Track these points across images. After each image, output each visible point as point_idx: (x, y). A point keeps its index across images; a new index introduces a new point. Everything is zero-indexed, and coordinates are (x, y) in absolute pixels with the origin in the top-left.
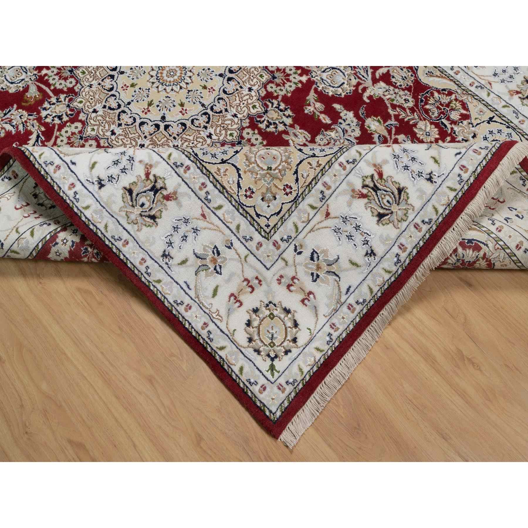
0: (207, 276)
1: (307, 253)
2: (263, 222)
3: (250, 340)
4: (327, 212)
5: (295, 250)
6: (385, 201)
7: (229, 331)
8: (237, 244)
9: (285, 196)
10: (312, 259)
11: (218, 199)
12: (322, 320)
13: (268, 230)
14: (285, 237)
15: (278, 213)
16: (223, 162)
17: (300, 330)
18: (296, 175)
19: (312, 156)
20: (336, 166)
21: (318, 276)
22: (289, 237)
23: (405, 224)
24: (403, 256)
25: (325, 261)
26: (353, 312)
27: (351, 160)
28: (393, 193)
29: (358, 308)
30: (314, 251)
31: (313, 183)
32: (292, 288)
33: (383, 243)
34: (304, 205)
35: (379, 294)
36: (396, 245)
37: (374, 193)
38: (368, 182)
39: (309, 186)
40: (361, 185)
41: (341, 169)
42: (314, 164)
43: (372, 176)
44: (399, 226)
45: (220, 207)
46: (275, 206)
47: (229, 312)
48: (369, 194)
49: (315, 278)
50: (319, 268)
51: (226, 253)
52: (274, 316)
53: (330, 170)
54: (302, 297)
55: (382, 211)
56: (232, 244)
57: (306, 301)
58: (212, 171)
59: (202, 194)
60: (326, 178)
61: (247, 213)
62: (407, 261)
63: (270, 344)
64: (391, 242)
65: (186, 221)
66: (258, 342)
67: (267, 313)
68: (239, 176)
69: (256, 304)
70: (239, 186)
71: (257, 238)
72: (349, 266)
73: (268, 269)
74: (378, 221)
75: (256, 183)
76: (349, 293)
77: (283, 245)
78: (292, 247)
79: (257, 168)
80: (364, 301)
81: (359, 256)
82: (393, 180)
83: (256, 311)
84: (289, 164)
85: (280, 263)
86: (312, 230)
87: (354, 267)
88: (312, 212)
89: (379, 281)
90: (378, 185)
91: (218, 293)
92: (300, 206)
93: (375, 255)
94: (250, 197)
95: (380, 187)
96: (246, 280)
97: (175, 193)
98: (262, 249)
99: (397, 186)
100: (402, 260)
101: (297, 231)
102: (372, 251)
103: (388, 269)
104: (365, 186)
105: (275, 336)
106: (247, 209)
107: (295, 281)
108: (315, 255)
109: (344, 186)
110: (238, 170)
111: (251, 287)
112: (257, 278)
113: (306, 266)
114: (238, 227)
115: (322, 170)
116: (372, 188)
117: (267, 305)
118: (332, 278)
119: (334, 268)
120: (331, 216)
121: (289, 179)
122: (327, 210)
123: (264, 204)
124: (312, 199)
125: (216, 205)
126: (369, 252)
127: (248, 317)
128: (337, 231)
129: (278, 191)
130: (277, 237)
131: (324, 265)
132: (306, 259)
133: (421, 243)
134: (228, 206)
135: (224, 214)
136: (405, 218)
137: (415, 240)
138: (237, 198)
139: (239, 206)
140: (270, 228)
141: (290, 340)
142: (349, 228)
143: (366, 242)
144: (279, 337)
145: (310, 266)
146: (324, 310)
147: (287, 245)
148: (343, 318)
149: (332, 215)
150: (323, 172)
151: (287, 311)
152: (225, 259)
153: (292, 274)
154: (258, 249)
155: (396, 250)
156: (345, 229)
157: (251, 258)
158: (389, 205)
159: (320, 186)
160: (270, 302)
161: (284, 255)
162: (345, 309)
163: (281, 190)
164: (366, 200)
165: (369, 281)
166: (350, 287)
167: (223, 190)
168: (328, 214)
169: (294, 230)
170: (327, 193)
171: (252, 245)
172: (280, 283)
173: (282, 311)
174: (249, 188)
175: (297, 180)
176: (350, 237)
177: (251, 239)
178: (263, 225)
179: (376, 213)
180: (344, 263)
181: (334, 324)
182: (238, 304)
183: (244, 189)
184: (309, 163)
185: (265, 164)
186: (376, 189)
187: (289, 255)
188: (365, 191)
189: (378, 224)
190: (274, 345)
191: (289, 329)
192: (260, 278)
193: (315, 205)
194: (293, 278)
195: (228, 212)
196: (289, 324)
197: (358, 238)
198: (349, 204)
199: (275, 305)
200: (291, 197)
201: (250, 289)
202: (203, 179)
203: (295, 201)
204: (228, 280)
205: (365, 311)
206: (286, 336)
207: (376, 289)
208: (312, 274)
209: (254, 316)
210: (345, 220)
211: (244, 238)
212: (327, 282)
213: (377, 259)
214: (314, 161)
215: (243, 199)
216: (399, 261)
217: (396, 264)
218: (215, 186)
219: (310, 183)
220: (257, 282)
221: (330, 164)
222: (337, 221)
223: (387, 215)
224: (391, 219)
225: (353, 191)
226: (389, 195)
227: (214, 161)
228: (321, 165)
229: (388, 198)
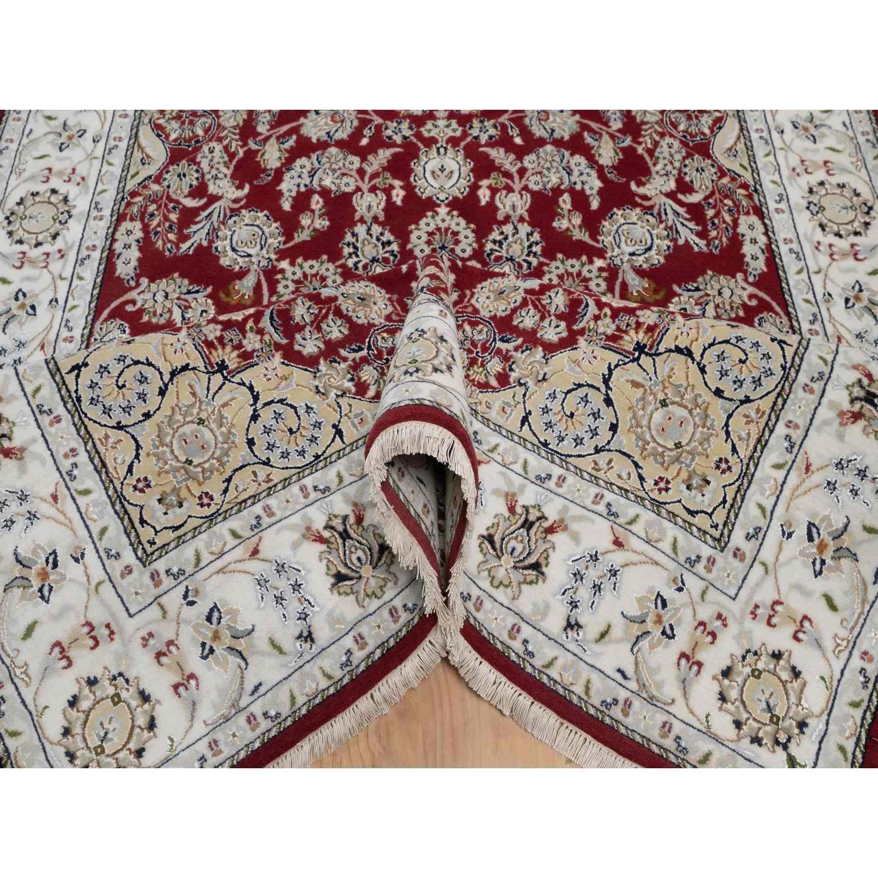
0: (23, 597)
1: (203, 607)
2: (146, 533)
3: (67, 732)
4: (255, 548)
5: (185, 596)
6: (354, 558)
7: (36, 706)
8: (91, 556)
9: (198, 507)
10: (209, 619)
11: (88, 478)
12: (199, 729)
13: (149, 550)
14: (175, 570)
15: (177, 528)
16: (119, 427)
17: (155, 736)
18: (226, 484)
19: (264, 463)
20: (295, 489)
21: (212, 651)
22: (182, 572)
23: (375, 604)
24: (359, 655)
25: (230, 628)
26: (253, 730)
27: (321, 487)
28: (370, 550)
29: (265, 724)
30: (216, 606)
31: (249, 502)
32: (164, 660)
33: (332, 628)
34: (222, 528)
35: (304, 711)
36: (352, 634)
37: (340, 541)
38: (337, 523)
39: (242, 504)
40: (324, 524)
41: (301, 495)
42: (262, 476)
43: (345, 518)
44: (365, 604)
45: (87, 492)
46: (176, 516)
47: (46, 671)
48: (332, 540)
49: (207, 652)
50: (216, 637)
51: (68, 567)
52: (120, 701)
53: (283, 492)
54: (177, 679)
55: (344, 571)
56: (83, 555)
57: (181, 689)
58: (96, 436)
59: (66, 464)
60: (272, 502)
61: (126, 512)
62: (362, 668)
63: (95, 749)
64: (344, 627)
65: (23, 497)
66: (79, 738)
67: (111, 691)
68: (137, 456)
69: (96, 671)
70: (130, 470)
71: (129, 557)
72: (266, 647)
73: (131, 616)
74: (334, 585)
75: (159, 474)
76: (256, 695)
77: (167, 582)
78: (181, 589)
79: (169, 456)
80: (278, 715)
81: (287, 635)
82: (376, 532)
83: (92, 682)
84: (222, 464)
85: (154, 612)
86: (221, 571)
87: (276, 652)
88: (231, 542)
89: (310, 687)
90: (351, 532)
91: (34, 635)
92: (216, 529)
93: (312, 640)
94: (142, 491)
95: (353, 535)
96: (88, 623)
97: (22, 450)
98: (130, 578)
99: (380, 541)
100: (355, 662)
101: (197, 565)
102: (310, 634)
103: (328, 670)
104: (328, 527)
105: (109, 736)
106: (129, 508)
107: (173, 648)
108: (216, 615)
109: (296, 519)
110: (138, 447)
111: (95, 638)
112: (108, 626)
113: (196, 627)
114: (103, 531)
115: (270, 488)
116: (340, 534)
117: (114, 678)
118: (235, 660)
119: (241, 645)
120: (259, 556)
121: (214, 487)
122: (258, 545)
123: (160, 509)
124: (239, 522)
125: (81, 488)
126: (305, 634)
127: (75, 691)
128: (262, 582)
129: (188, 496)
130: (160, 565)
131: (226, 635)
132: (198, 617)
133: (392, 643)
134: (99, 494)
135: (88, 505)
136: (379, 594)
137: (384, 634)
138: (118, 486)
139: (118, 500)
140: (155, 547)
141: (133, 750)
142: (283, 584)
143: (303, 617)
144: (116, 740)
145: (203, 630)
146: (207, 712)
147: (174, 583)
148: (234, 735)
149: (262, 555)
150: (271, 491)
151: (145, 697)
152: (63, 577)
153: (170, 635)
154: (123, 576)
155: (348, 642)
156: (276, 584)
157: (107, 588)
158: (358, 564)
159: (258, 509)
160: (120, 674)
161: (164, 600)
162: (242, 719)
163: (195, 496)
164: (324, 547)
165: (292, 684)
166: (260, 684)
167: (102, 468)
168: (255, 552)
169: (193, 561)
170: (266, 521)
171: (116, 566)
172: (145, 646)
173: (137, 695)
174: (146, 479)
175: (226, 491)
176: (279, 599)
177: (118, 556)
178: (144, 540)
179: (334, 571)
180: (260, 639)
181: (215, 742)
182: (64, 663)
183: (136, 476)
184: (254, 473)
185: (185, 453)
186: (345, 535)
187: (174, 600)
188: (326, 534)
189: (331, 590)
190: (103, 751)
191: (137, 730)
192: (114, 627)
193: (240, 532)
194: (170, 643)
195: (96, 503)
196: (142, 721)
197: (294, 606)
198: (295, 546)
199: (127, 681)
200: (207, 511)
201: (91, 643)
202: (76, 443)
203: (211, 519)
205: (273, 733)
206: (128, 742)
207: (301, 700)
208: (203, 645)
209: (86, 690)
210: (281, 568)
211: (107, 551)
212: (224, 665)
213: (315, 649)
214: (262, 472)
215: (128, 492)
216: (348, 662)
217: (343, 666)
218: (91, 460)
219: (245, 501)
220: (107, 632)
221: (286, 482)
222: (267, 565)
223: (351, 579)
224: (355, 588)
225: (308, 529)
226: (363, 550)
227: (104, 420)
228: (271, 480)
229: (360, 553)
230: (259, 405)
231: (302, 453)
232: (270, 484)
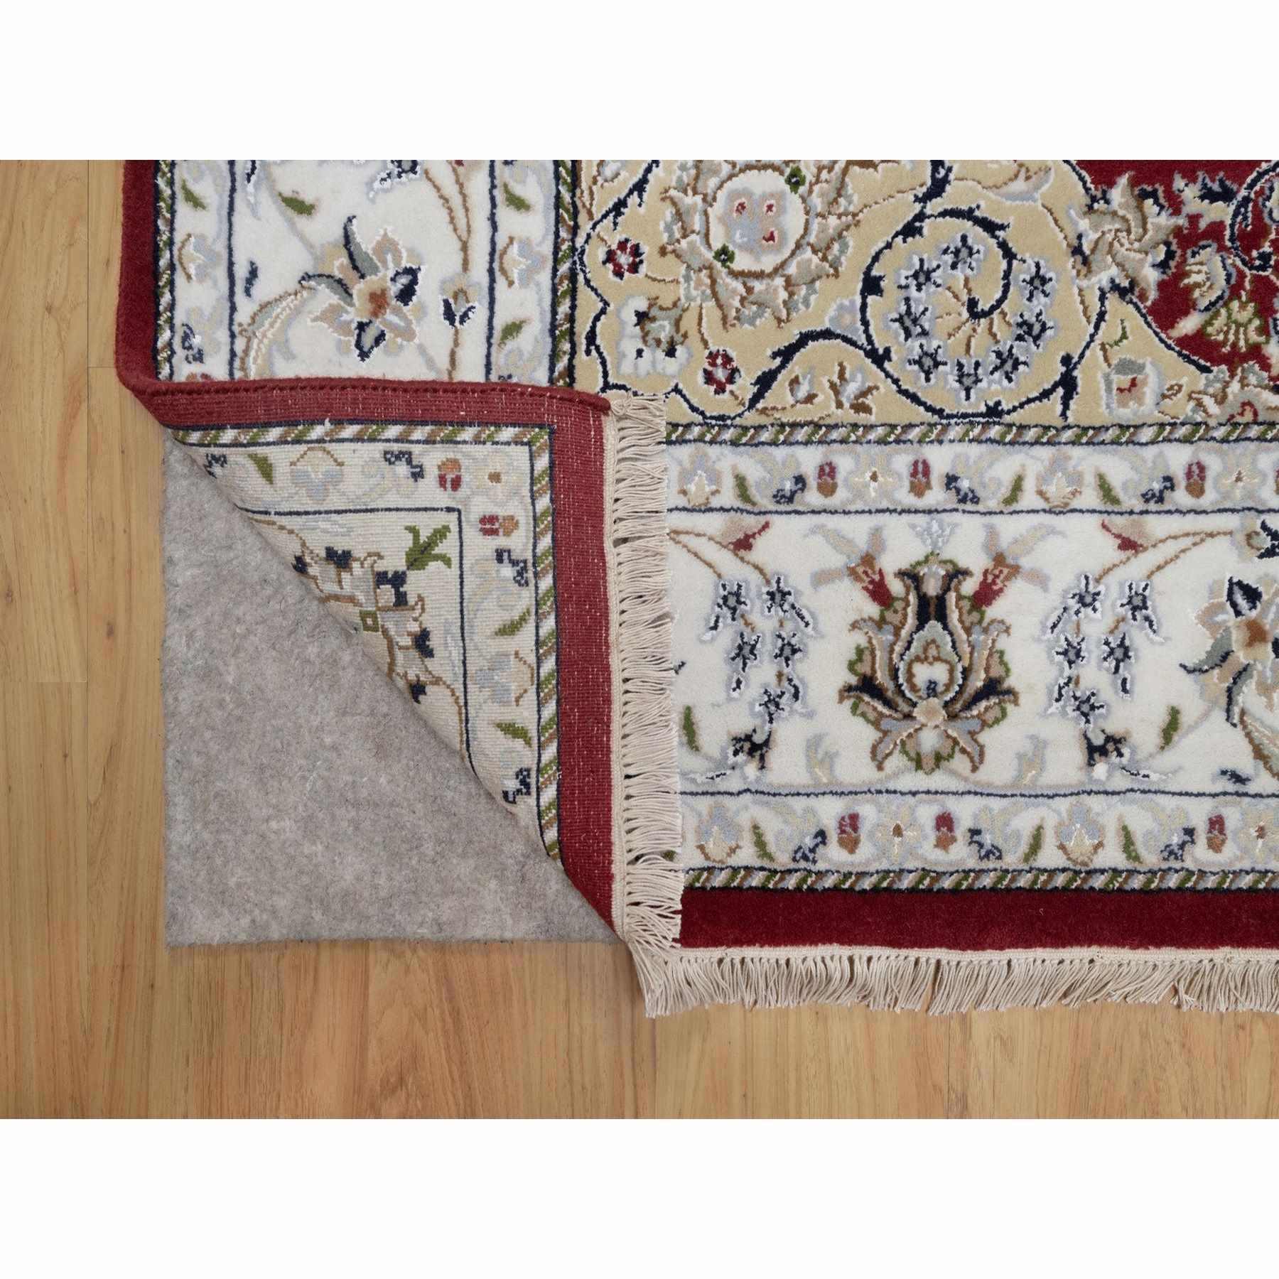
4: (747, 537)
9: (700, 379)
18: (778, 361)
19: (873, 354)
20: (902, 457)
23: (912, 777)
24: (835, 855)
27: (963, 486)
28: (966, 672)
31: (801, 433)
34: (724, 459)
36: (843, 804)
37: (914, 614)
38: (934, 577)
39: (786, 432)
42: (853, 386)
43: (959, 574)
45: (520, 204)
48: (898, 604)
53: (877, 449)
55: (882, 677)
60: (846, 459)
62: (830, 884)
70: (616, 210)
74: (850, 689)
75: (664, 252)
79: (697, 220)
82: (1005, 645)
84: (790, 301)
86: (674, 534)
88: (728, 497)
92: (714, 451)
93: (763, 761)
95: (953, 620)
99: (996, 671)
100: (822, 864)
102: (766, 745)
104: (908, 574)
106: (581, 288)
109: (859, 527)
114: (515, 328)
115: (855, 426)
116: (924, 601)
120: (749, 556)
121: (751, 351)
122: (753, 536)
123: (634, 336)
124: (761, 466)
126: (756, 741)
128: (732, 601)
134: (540, 228)
135: (511, 240)
136: (929, 764)
137: (901, 856)
139: (568, 258)
149: (755, 555)
150: (856, 434)
155: (829, 814)
156: (755, 618)
158: (921, 688)
159: (809, 459)
163: (705, 348)
164: (872, 609)
168: (744, 544)
170: (810, 496)
174: (636, 250)
175: (769, 379)
176: (745, 650)
179: (864, 668)
183: (622, 231)
188: (893, 585)
189: (842, 692)
193: (753, 490)
197: (763, 676)
198: (822, 578)
200: (712, 401)
203: (712, 423)
210: (778, 596)
215: (595, 256)
216: (809, 854)
219: (794, 426)
221: (894, 433)
222: (755, 578)
223: (889, 704)
225: (868, 560)
228: (867, 410)
230: (934, 206)
231: (967, 379)
232: (862, 418)
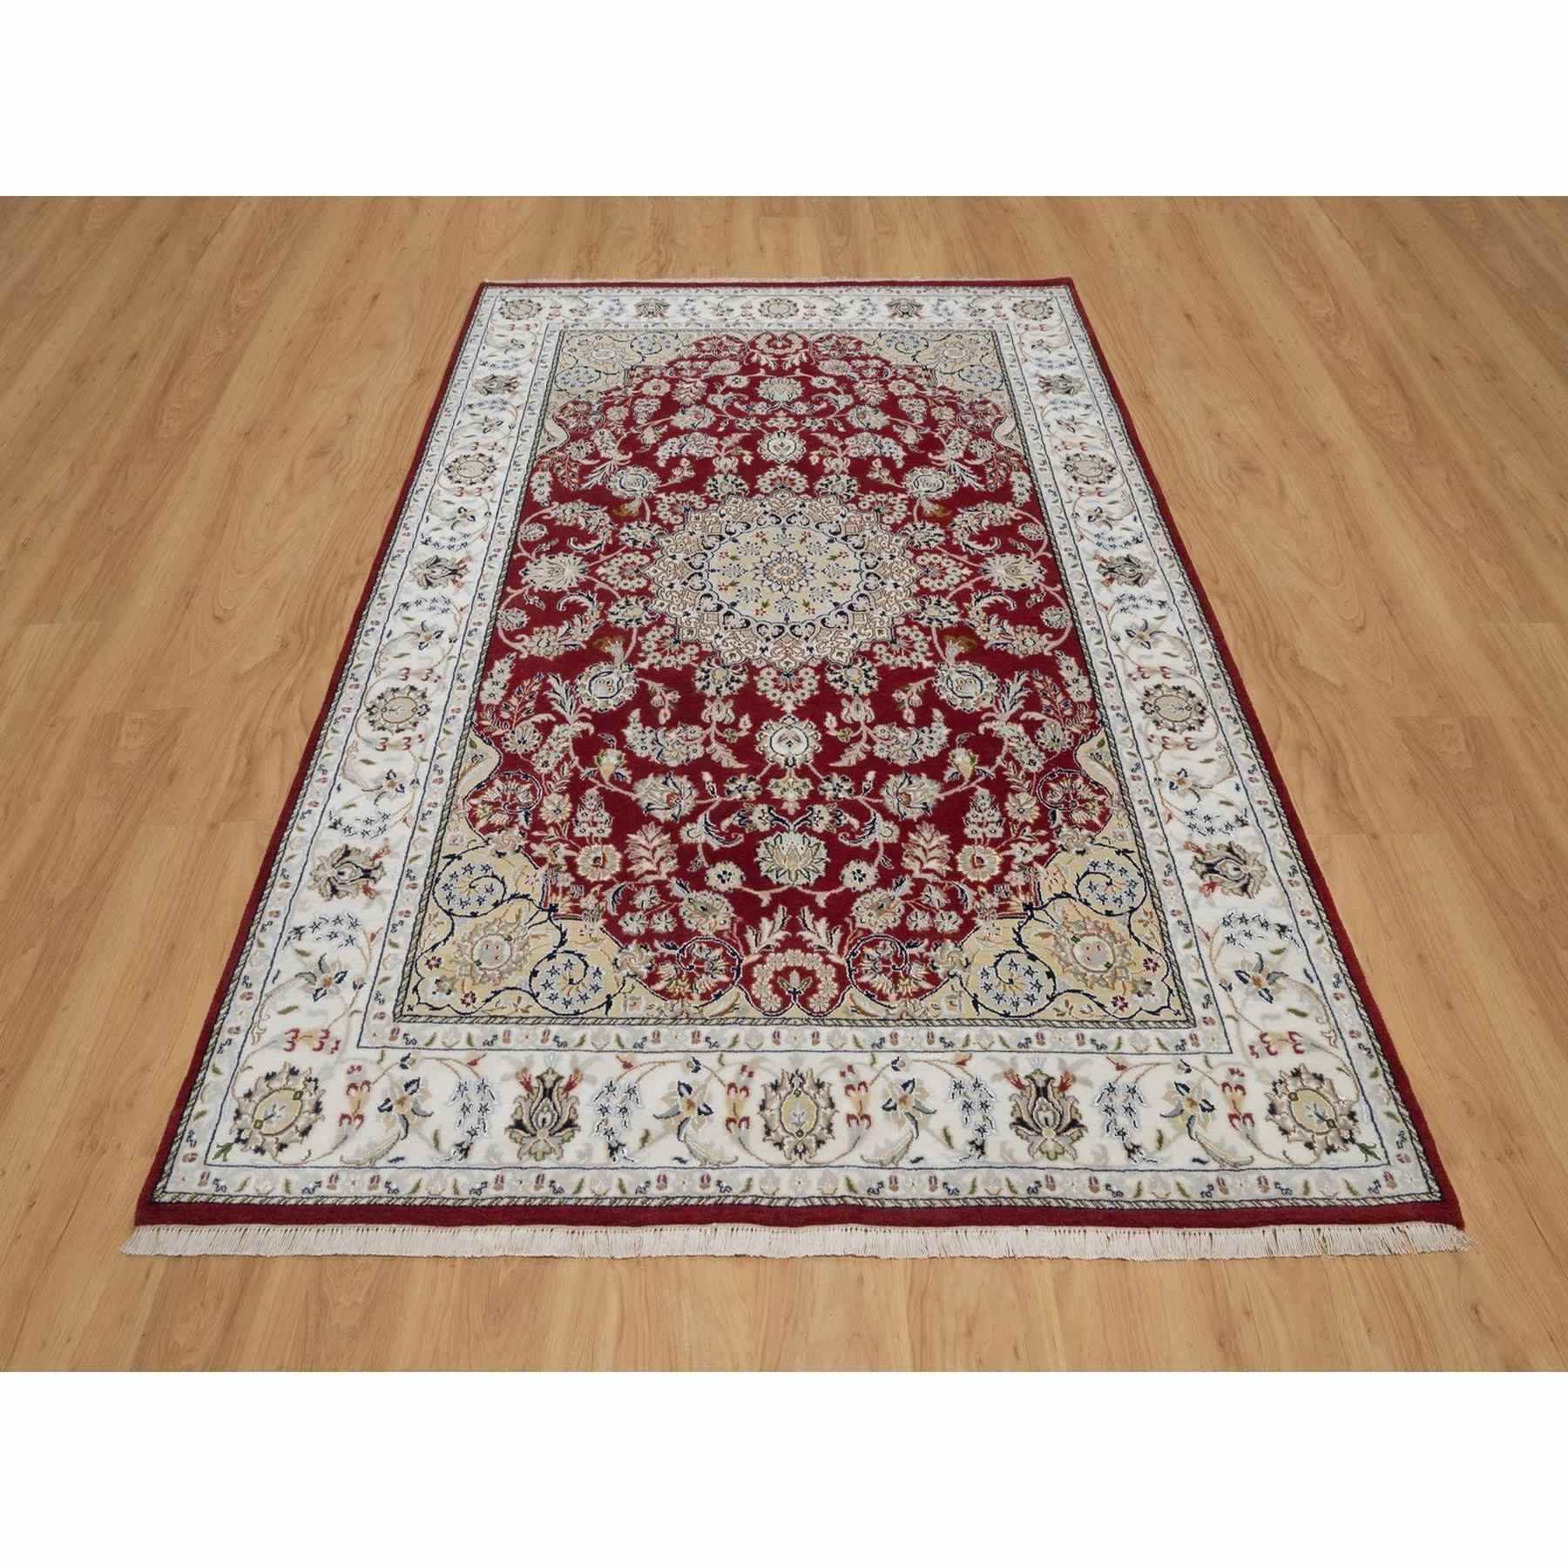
0: (303, 988)
1: (409, 1075)
2: (412, 999)
3: (249, 1095)
4: (476, 1060)
5: (404, 1059)
6: (541, 1116)
7: (247, 1060)
8: (366, 990)
9: (460, 1002)
10: (407, 1086)
11: (403, 937)
12: (334, 1160)
13: (405, 1012)
14: (411, 1037)
15: (434, 1009)
16: (449, 913)
17: (301, 1142)
18: (492, 995)
19: (532, 995)
20: (540, 1029)
21: (390, 1109)
22: (414, 1042)
23: (532, 1162)
24: (490, 1192)
25: (416, 1102)
26: (371, 1188)
27: (561, 1040)
28: (558, 1119)
29: (381, 1190)
30: (418, 1080)
31: (499, 1020)
32: (353, 1091)
33: (487, 1157)
34: (464, 1029)
35: (417, 1202)
36: (498, 1172)
37: (540, 1095)
38: (550, 1079)
39: (492, 1019)
40: (539, 1074)
41: (541, 1037)
42: (523, 1005)
43: (560, 1078)
44: (524, 1157)
45: (395, 945)
46: (439, 999)
47: (273, 1044)
48: (535, 1091)
49: (386, 1108)
50: (401, 1102)
51: (346, 988)
52: (299, 1098)
53: (530, 1026)
54: (348, 1111)
55: (526, 1121)
56: (361, 986)
57: (346, 1121)
58: (430, 911)
59: (396, 919)
60: (515, 1030)
61: (410, 976)
62: (486, 1203)
63: (257, 1121)
64: (496, 1164)
65: (354, 925)
66: (252, 1105)
67: (300, 1087)
68: (447, 939)
69: (302, 1067)
70: (434, 947)
71: (388, 1008)
72: (429, 1135)
73: (358, 1046)
74: (511, 1127)
75: (451, 961)
76: (393, 1164)
77: (400, 1041)
78: (404, 1053)
79: (468, 951)
80: (396, 1191)
81: (451, 1138)
82: (576, 1106)
83: (293, 1072)
84: (501, 978)
85: (376, 1055)
86: (440, 1060)
87: (432, 1142)
88: (463, 1044)
89: (437, 1189)
90: (555, 1093)
91: (288, 1015)
92: (460, 1027)
93: (466, 1155)
94: (430, 967)
95: (554, 1096)
96: (327, 1032)
97: (377, 894)
98: (378, 1022)
99: (572, 1117)
100: (484, 1195)
101: (427, 1044)
102: (468, 1148)
103: (460, 1186)
104: (541, 1078)
105: (273, 1119)
106: (414, 974)
107: (366, 1088)
108: (414, 1087)
109: (522, 1056)
110: (451, 933)
111: (322, 1044)
112: (338, 1042)
113: (393, 1085)
114: (386, 979)
115: (522, 1018)
116: (545, 1090)
117: (310, 1080)
118: (399, 1127)
119: (413, 1120)
120: (475, 1068)
121: (482, 992)
122: (479, 1059)
123: (433, 987)
124: (478, 1032)
125: (394, 940)
126: (464, 1146)
127: (277, 1070)
128: (462, 1088)
129: (459, 990)
130: (404, 1027)
131: (410, 1105)
132: (401, 1079)
133: (521, 1202)
134: (401, 954)
135: (390, 954)
136: (539, 1156)
137: (520, 1192)
138: (418, 954)
139: (411, 963)
140: (410, 1013)
141: (279, 1141)
142: (476, 1101)
143: (473, 1133)
144: (274, 1126)
145: (396, 1090)
146: (349, 1151)
147: (404, 1045)
148: (353, 1183)
149: (477, 1068)
150: (521, 1021)
151: (317, 1108)
152: (338, 992)
153: (371, 1077)
154: (375, 1017)
155: (491, 1176)
156: (471, 1096)
157: (358, 1018)
158: (540, 1124)
159: (500, 1030)
160: (316, 1080)
161: (388, 1052)
162: (370, 1174)
163: (464, 992)
164: (524, 1093)
165: (425, 1177)
166: (402, 1159)
167: (417, 935)
168: (474, 1063)
169: (427, 1040)
170: (499, 1043)
171: (376, 1008)
172: (349, 1073)
173: (314, 1103)
174: (439, 960)
175: (488, 1000)
176: (465, 1109)
177: (382, 1002)
178: (408, 1002)
179: (518, 1117)
180: (428, 1127)
181: (337, 1178)
182: (288, 1046)
183: (434, 954)
184: (520, 999)
185: (481, 955)
186: (548, 1093)
187: (394, 1056)
188: (535, 1083)
189: (506, 1129)
190: (260, 1128)
191: (293, 1129)
192: (340, 1045)
193: (474, 1041)
194: (367, 1083)
195: (396, 957)
196: (301, 1124)
197: (472, 1121)
198: (505, 1079)
199: (316, 1088)
200: (463, 1008)
201: (317, 1045)
202: (414, 910)
203: (462, 1016)
204: (311, 1013)
205: (383, 1202)
206: (280, 1133)
207: (422, 1192)
208: (388, 1100)
209: (284, 1076)
210: (482, 1087)
211: (378, 994)
212: (390, 1125)
213: (463, 1163)
214: (527, 1000)
215: (421, 962)
216: (478, 1192)
217: (473, 1191)
218: (415, 925)
219: (496, 1017)
220: (334, 1045)
221: (538, 1020)
222: (474, 1079)
223: (527, 1132)
224: (525, 1140)
225: (524, 1071)
226: (553, 1115)
227: (444, 903)
228: (527, 1012)
229: (548, 1117)
230: (561, 950)
231: (567, 1003)
232: (525, 1015)
